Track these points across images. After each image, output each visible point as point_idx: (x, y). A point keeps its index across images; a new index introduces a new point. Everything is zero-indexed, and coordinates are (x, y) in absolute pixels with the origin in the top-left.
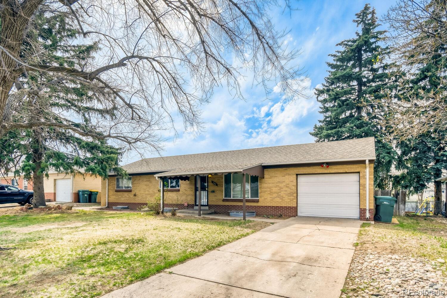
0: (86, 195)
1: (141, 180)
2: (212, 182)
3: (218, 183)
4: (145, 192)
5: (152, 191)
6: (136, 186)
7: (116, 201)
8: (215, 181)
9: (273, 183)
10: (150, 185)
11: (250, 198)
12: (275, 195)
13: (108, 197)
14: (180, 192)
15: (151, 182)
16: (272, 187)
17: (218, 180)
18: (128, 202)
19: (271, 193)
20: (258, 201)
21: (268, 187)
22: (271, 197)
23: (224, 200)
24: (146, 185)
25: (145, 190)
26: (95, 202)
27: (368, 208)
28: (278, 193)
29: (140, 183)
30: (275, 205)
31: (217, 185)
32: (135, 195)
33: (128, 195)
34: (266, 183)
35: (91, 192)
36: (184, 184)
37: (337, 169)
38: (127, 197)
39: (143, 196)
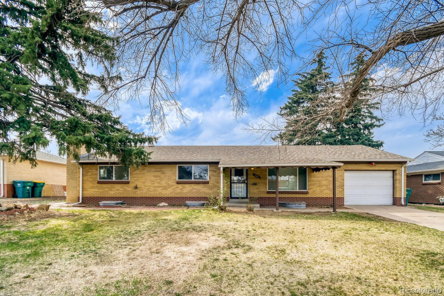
0: (28, 188)
1: (146, 170)
2: (254, 175)
3: (261, 176)
4: (154, 184)
5: (166, 183)
6: (139, 177)
7: (100, 196)
8: (257, 173)
9: (322, 177)
10: (162, 176)
11: (298, 190)
12: (324, 188)
13: (82, 191)
14: (210, 184)
15: (164, 173)
16: (322, 180)
17: (261, 173)
18: (122, 196)
19: (320, 186)
20: (307, 193)
21: (317, 180)
22: (320, 190)
23: (268, 193)
24: (155, 176)
25: (154, 182)
26: (40, 196)
27: (403, 197)
28: (327, 186)
29: (144, 174)
30: (324, 196)
31: (259, 178)
32: (136, 188)
33: (122, 187)
34: (315, 177)
35: (35, 184)
36: (215, 176)
37: (380, 167)
38: (120, 191)
39: (150, 188)
